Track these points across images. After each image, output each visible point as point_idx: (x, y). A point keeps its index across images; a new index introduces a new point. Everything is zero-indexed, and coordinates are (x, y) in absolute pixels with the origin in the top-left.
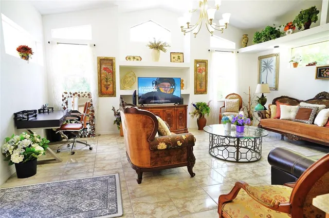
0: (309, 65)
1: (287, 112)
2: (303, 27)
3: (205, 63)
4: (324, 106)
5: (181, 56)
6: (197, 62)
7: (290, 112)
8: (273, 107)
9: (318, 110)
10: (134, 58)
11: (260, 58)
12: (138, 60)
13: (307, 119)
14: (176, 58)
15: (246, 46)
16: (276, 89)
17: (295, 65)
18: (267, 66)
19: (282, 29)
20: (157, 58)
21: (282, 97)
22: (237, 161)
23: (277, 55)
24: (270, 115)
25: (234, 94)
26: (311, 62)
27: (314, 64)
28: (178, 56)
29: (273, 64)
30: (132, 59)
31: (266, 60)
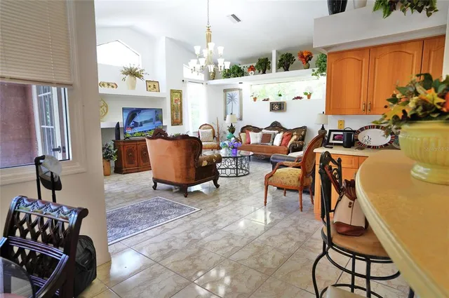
0: (264, 100)
1: (255, 138)
2: (261, 72)
3: (180, 92)
4: (277, 131)
5: (156, 84)
6: (172, 91)
7: (256, 137)
8: (243, 135)
9: (275, 135)
10: (108, 84)
11: (225, 91)
12: (113, 87)
13: (269, 142)
14: (152, 87)
15: (214, 79)
16: (241, 119)
17: (255, 99)
18: (232, 98)
19: (246, 70)
20: (133, 87)
21: (247, 126)
22: (237, 176)
23: (240, 90)
24: (241, 142)
25: (206, 124)
26: (266, 98)
27: (268, 100)
28: (153, 85)
29: (237, 97)
30: (106, 85)
31: (230, 93)
